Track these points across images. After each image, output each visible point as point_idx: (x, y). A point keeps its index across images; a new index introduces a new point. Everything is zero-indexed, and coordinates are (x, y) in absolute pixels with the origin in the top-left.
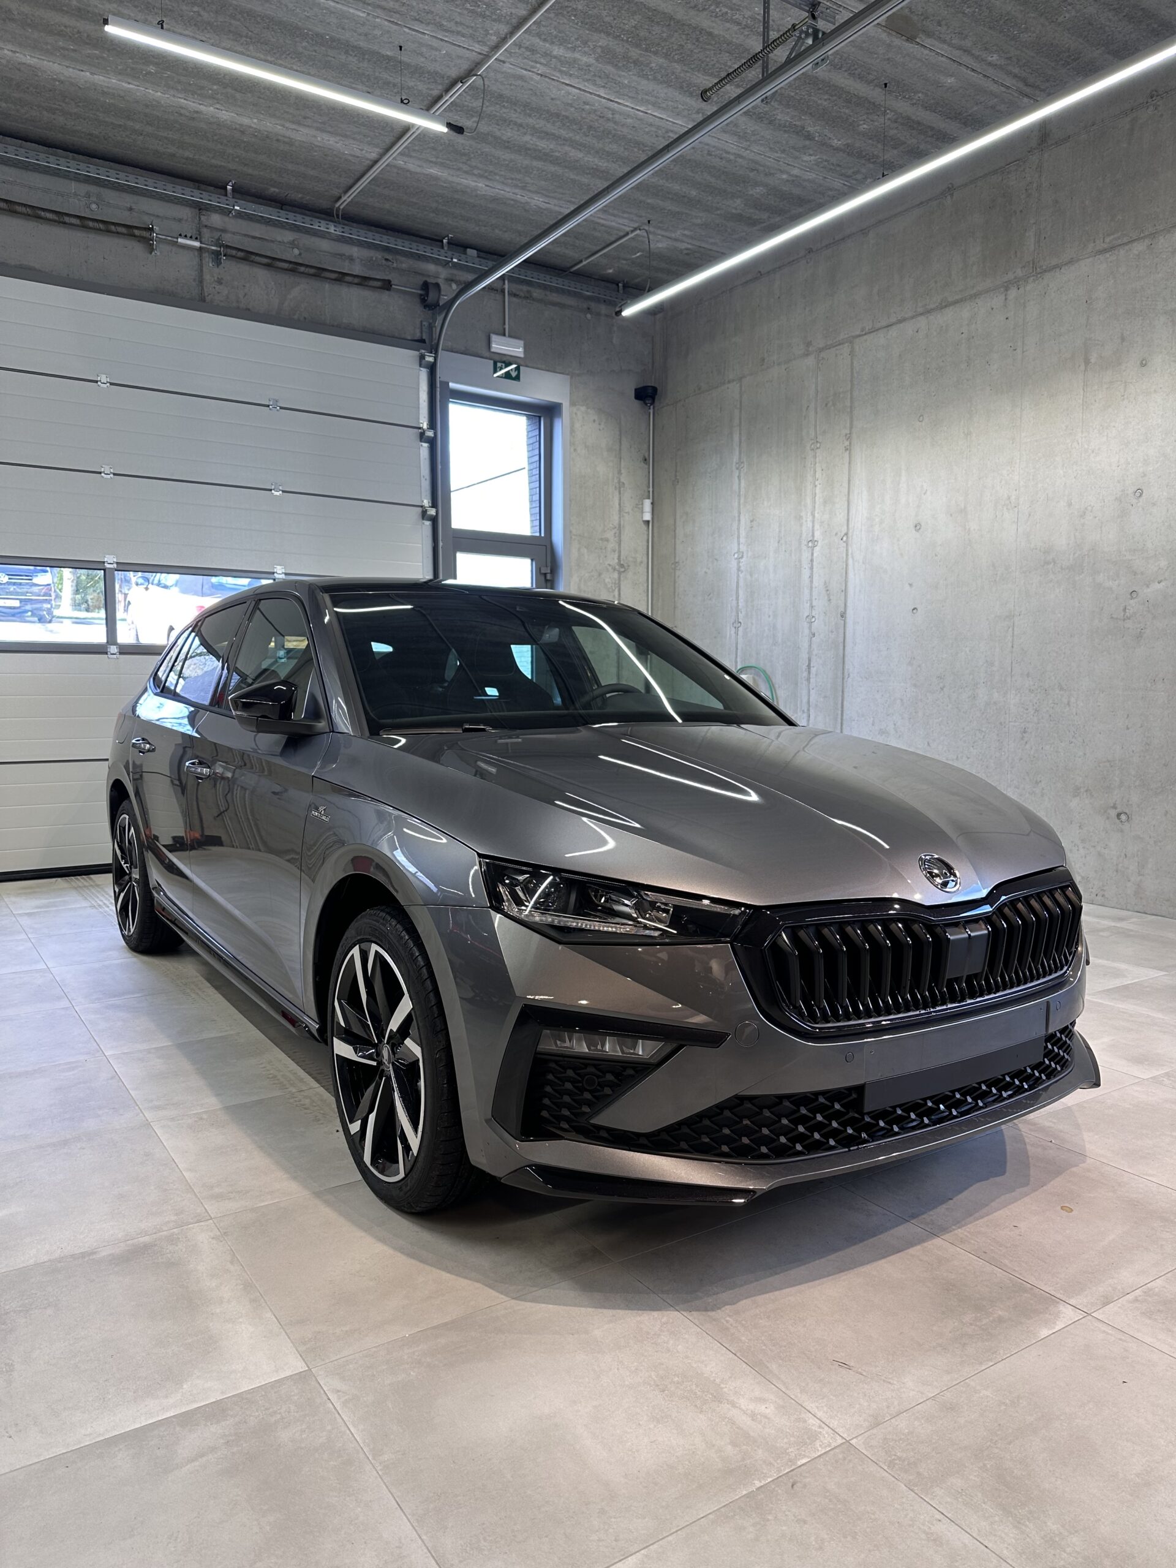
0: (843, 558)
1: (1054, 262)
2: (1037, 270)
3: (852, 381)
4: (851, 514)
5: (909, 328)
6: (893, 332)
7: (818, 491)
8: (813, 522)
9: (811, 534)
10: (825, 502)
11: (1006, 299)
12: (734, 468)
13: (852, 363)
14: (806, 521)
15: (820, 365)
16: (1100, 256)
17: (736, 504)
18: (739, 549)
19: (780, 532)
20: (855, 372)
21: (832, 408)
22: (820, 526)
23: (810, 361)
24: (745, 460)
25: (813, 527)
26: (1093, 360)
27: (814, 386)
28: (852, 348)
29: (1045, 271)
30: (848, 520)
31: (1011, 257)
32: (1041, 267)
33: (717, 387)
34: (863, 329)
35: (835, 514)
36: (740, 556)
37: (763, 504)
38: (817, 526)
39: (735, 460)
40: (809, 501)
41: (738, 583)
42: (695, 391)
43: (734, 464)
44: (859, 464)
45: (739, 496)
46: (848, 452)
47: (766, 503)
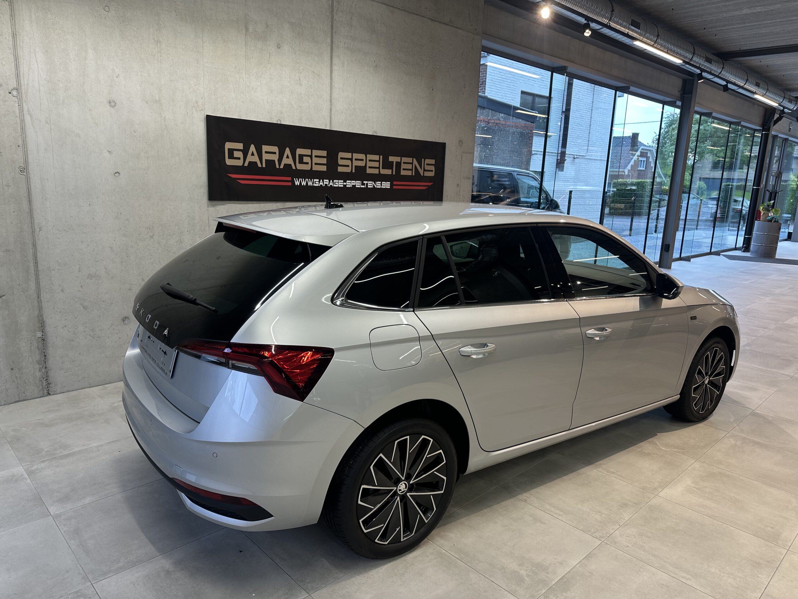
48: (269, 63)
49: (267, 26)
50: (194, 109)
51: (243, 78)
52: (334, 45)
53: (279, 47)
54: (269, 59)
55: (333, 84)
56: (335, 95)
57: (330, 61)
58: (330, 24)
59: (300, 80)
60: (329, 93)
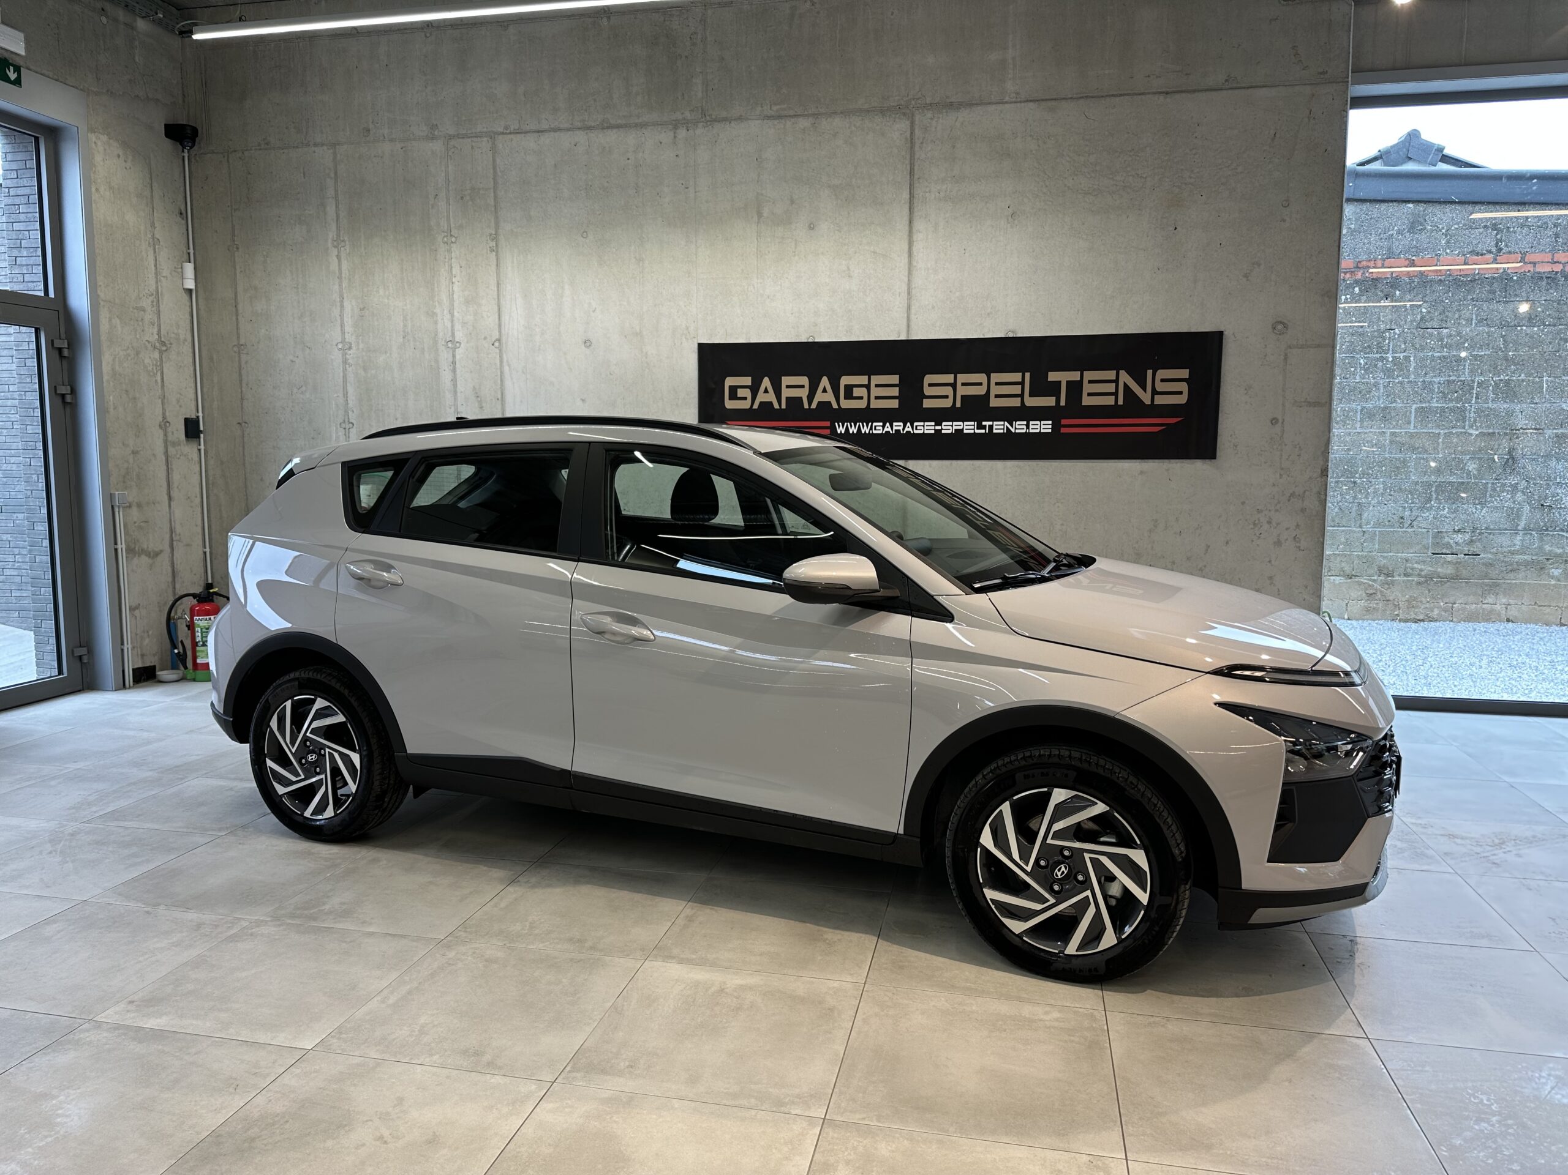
0: (496, 364)
1: (724, 114)
2: (707, 118)
3: (494, 179)
4: (503, 319)
5: (566, 140)
6: (546, 139)
7: (456, 288)
8: (452, 321)
9: (450, 334)
10: (468, 302)
11: (675, 137)
12: (330, 245)
13: (494, 161)
14: (443, 319)
15: (450, 153)
16: (768, 121)
17: (336, 287)
18: (344, 339)
19: (405, 326)
20: (498, 170)
21: (470, 203)
22: (462, 327)
23: (437, 146)
24: (346, 239)
25: (453, 326)
26: (765, 215)
27: (443, 174)
28: (493, 143)
29: (715, 120)
30: (500, 326)
31: (678, 98)
32: (710, 115)
33: (297, 147)
34: (506, 128)
35: (482, 317)
36: (347, 347)
37: (378, 292)
38: (458, 326)
39: (331, 236)
40: (444, 297)
41: (345, 377)
42: (259, 145)
43: (330, 241)
44: (510, 268)
45: (340, 278)
46: (494, 253)
47: (381, 292)
48: (794, 256)
49: (792, 202)
50: (684, 337)
51: (753, 286)
52: (915, 201)
53: (811, 227)
54: (796, 248)
55: (914, 263)
56: (918, 281)
57: (907, 228)
58: (908, 167)
59: (849, 269)
60: (906, 279)
